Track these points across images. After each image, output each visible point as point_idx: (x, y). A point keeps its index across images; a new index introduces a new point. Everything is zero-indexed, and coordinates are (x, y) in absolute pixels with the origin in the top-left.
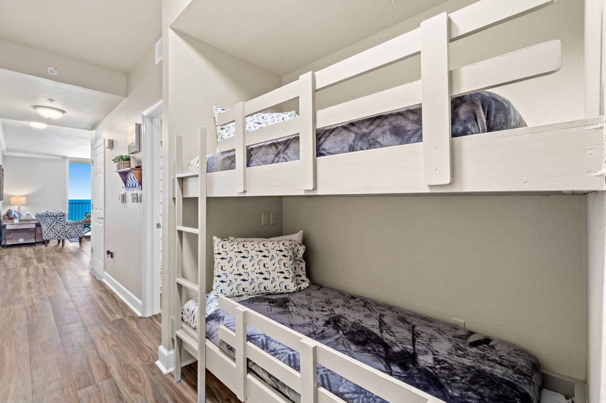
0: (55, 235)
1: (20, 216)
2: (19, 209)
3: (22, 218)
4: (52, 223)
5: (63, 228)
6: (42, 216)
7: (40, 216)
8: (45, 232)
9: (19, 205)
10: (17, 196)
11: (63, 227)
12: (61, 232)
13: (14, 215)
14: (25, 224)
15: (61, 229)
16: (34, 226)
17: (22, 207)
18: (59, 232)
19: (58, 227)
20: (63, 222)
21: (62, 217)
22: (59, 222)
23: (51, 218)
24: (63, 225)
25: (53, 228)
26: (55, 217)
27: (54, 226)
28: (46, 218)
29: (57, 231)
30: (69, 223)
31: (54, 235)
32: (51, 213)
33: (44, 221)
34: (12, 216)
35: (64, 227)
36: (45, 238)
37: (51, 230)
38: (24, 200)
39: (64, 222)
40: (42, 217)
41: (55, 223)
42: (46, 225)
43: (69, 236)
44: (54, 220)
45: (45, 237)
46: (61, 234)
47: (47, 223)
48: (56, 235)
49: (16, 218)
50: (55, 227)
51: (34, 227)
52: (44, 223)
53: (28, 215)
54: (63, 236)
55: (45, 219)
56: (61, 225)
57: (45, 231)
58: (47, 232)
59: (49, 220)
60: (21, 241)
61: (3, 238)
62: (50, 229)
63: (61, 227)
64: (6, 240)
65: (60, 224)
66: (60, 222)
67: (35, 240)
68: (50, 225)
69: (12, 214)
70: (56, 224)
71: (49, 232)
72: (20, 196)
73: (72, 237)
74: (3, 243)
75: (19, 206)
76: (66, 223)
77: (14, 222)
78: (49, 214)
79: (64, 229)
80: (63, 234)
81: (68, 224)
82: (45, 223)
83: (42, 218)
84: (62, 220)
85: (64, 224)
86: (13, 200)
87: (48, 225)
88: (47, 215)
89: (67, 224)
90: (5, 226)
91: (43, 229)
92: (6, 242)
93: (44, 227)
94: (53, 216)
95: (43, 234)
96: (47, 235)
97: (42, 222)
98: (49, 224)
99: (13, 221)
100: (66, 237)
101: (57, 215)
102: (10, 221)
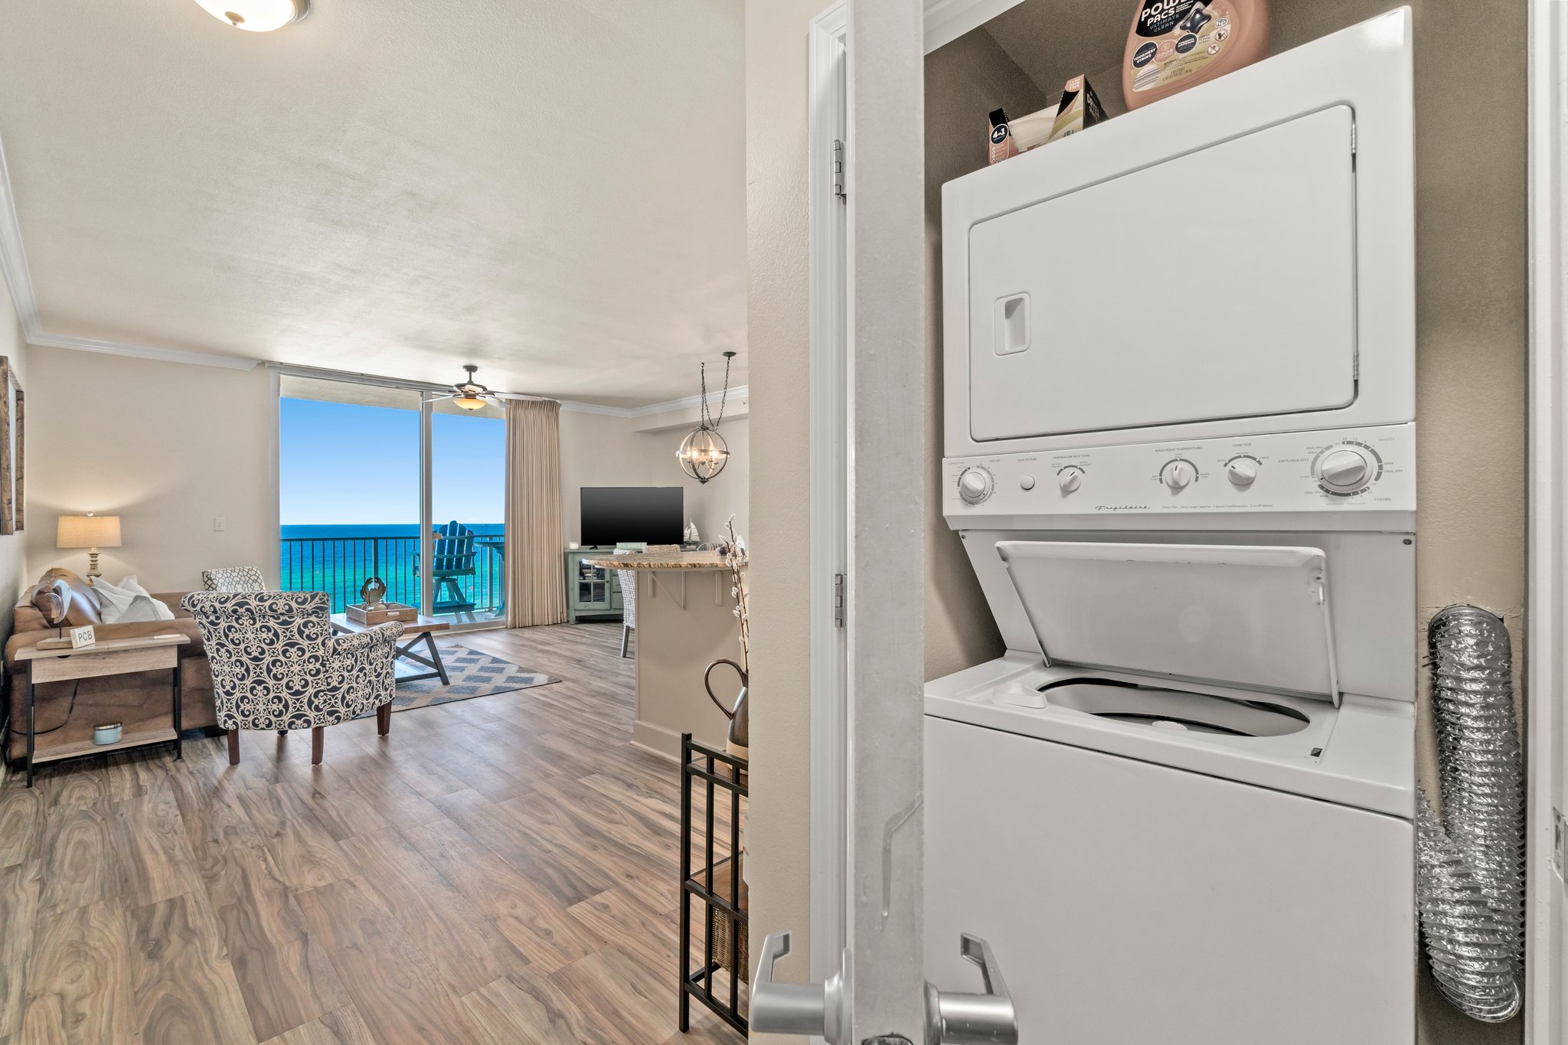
0: (277, 707)
1: (98, 607)
2: (94, 566)
3: (111, 619)
4: (266, 647)
5: (318, 672)
6: (215, 612)
7: (205, 613)
8: (228, 693)
9: (93, 551)
10: (84, 515)
11: (318, 665)
12: (311, 691)
13: (74, 605)
14: (126, 651)
15: (309, 678)
16: (170, 661)
17: (104, 559)
18: (298, 693)
19: (296, 668)
20: (320, 640)
21: (313, 618)
22: (301, 641)
23: (258, 625)
24: (317, 658)
25: (269, 671)
26: (282, 618)
27: (274, 663)
28: (234, 624)
29: (288, 687)
30: (345, 646)
31: (275, 707)
32: (262, 600)
33: (227, 636)
34: (61, 613)
35: (324, 665)
36: (230, 722)
37: (259, 683)
38: (112, 528)
39: (323, 644)
40: (212, 618)
41: (279, 646)
42: (234, 659)
43: (343, 710)
44: (276, 635)
45: (230, 717)
46: (310, 703)
47: (242, 646)
48: (286, 706)
49: (84, 621)
50: (281, 670)
51: (173, 663)
52: (223, 650)
53: (140, 604)
54: (317, 709)
55: (230, 628)
56: (307, 655)
57: (228, 688)
58: (238, 695)
59: (250, 634)
60: (109, 737)
61: (17, 730)
62: (252, 677)
63: (311, 666)
64: (30, 738)
65: (303, 651)
66: (305, 643)
67: (176, 725)
68: (255, 659)
69: (60, 605)
70: (284, 652)
71: (249, 695)
72: (97, 515)
73: (354, 712)
74: (18, 750)
75: (93, 555)
76: (330, 644)
77: (70, 642)
78: (254, 603)
79: (321, 676)
80: (316, 702)
81: (339, 648)
82: (231, 647)
83: (212, 623)
84: (313, 630)
85: (320, 653)
86: (68, 529)
87: (245, 658)
88: (242, 610)
89: (335, 650)
90: (25, 667)
91: (220, 679)
92: (31, 748)
93: (223, 670)
94: (270, 613)
95: (218, 703)
96: (238, 707)
97: (213, 642)
98: (249, 654)
99: (69, 635)
100: (331, 714)
101: (290, 610)
102: (52, 639)
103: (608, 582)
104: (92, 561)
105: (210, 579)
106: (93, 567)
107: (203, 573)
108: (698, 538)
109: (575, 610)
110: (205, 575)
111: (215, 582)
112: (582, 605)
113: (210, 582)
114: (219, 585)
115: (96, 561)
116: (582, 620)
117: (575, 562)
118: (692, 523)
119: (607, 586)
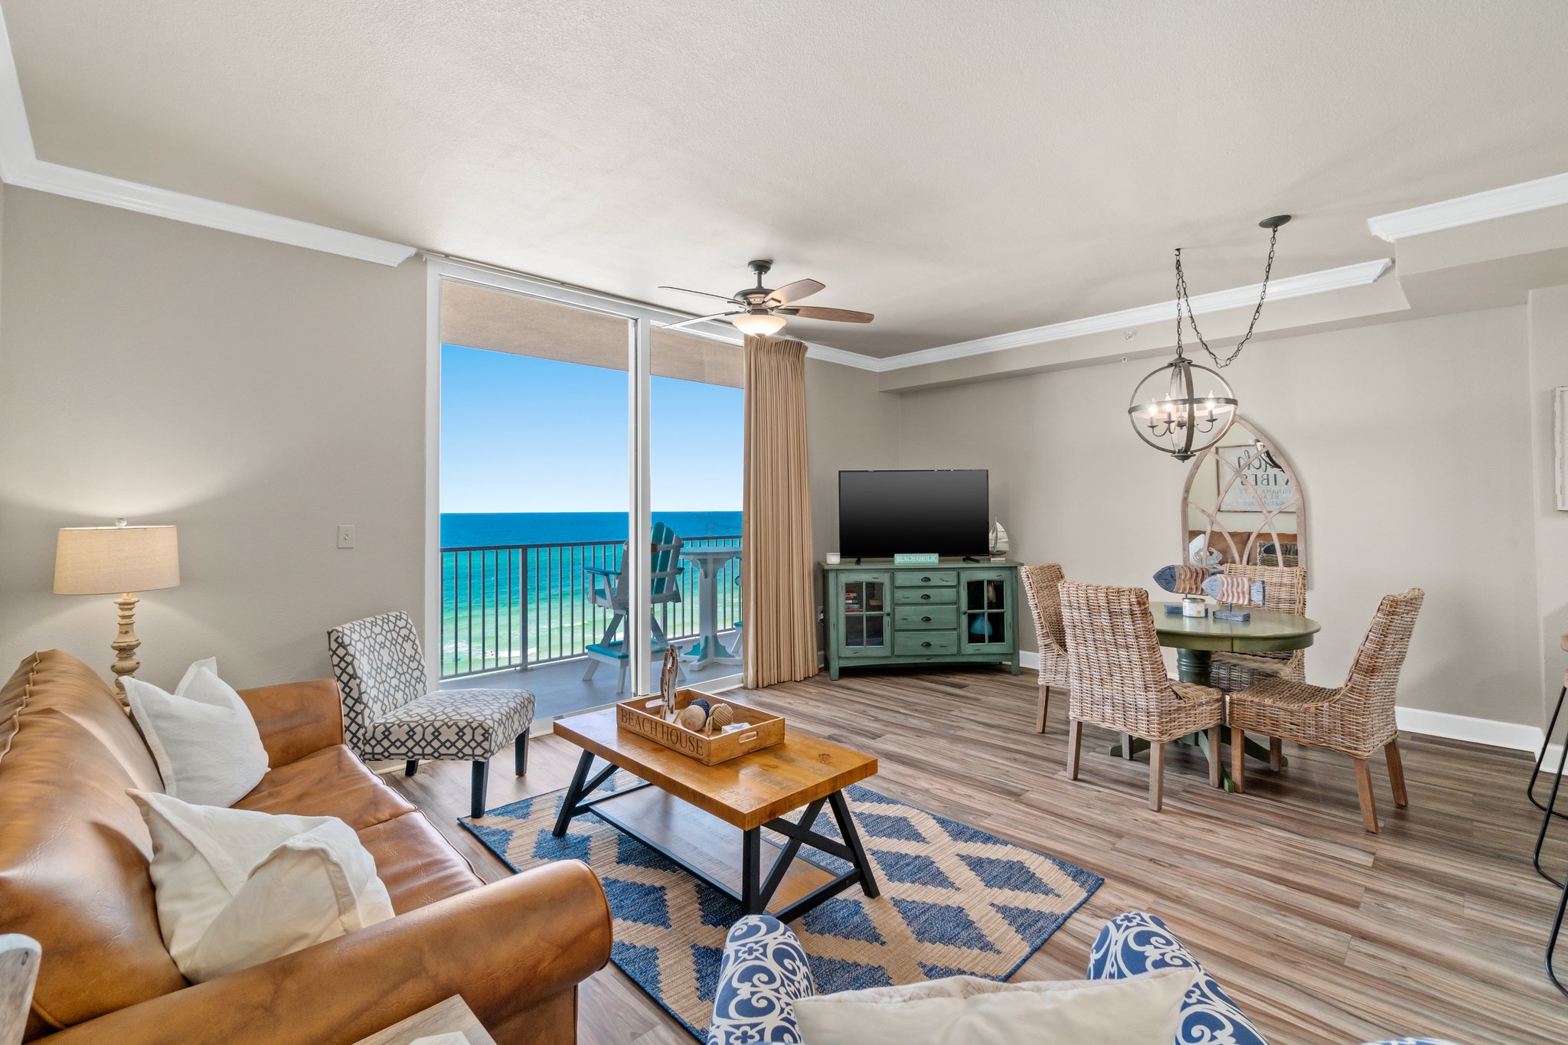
2: (127, 628)
9: (126, 597)
10: (110, 523)
75: (126, 606)
86: (76, 553)
103: (888, 615)
104: (123, 617)
105: (341, 645)
106: (125, 629)
107: (329, 633)
108: (1007, 545)
109: (839, 658)
110: (334, 636)
111: (351, 650)
112: (848, 651)
113: (341, 652)
114: (358, 655)
115: (130, 617)
116: (846, 672)
117: (840, 585)
118: (998, 524)
119: (886, 620)
